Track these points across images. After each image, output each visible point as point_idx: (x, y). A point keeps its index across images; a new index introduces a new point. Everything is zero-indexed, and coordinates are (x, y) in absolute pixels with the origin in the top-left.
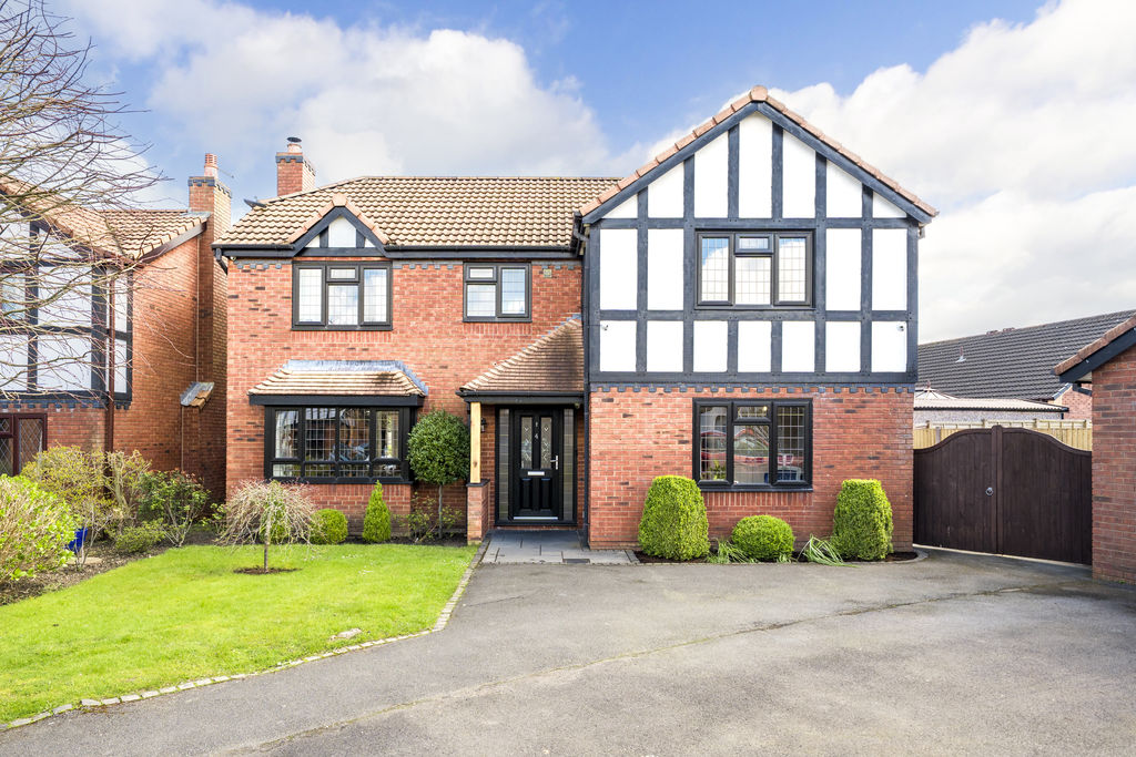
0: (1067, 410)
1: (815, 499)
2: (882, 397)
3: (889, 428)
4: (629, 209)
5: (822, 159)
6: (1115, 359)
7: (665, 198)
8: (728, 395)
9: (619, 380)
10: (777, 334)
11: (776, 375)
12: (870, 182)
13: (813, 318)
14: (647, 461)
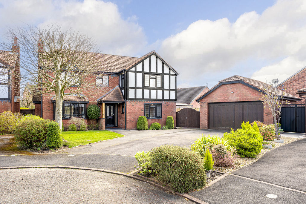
0: (193, 106)
1: (162, 120)
2: (172, 103)
3: (173, 108)
4: (133, 69)
5: (163, 63)
6: (203, 99)
7: (139, 68)
8: (149, 102)
9: (131, 99)
10: (157, 92)
11: (157, 100)
12: (170, 68)
13: (162, 90)
14: (137, 114)
